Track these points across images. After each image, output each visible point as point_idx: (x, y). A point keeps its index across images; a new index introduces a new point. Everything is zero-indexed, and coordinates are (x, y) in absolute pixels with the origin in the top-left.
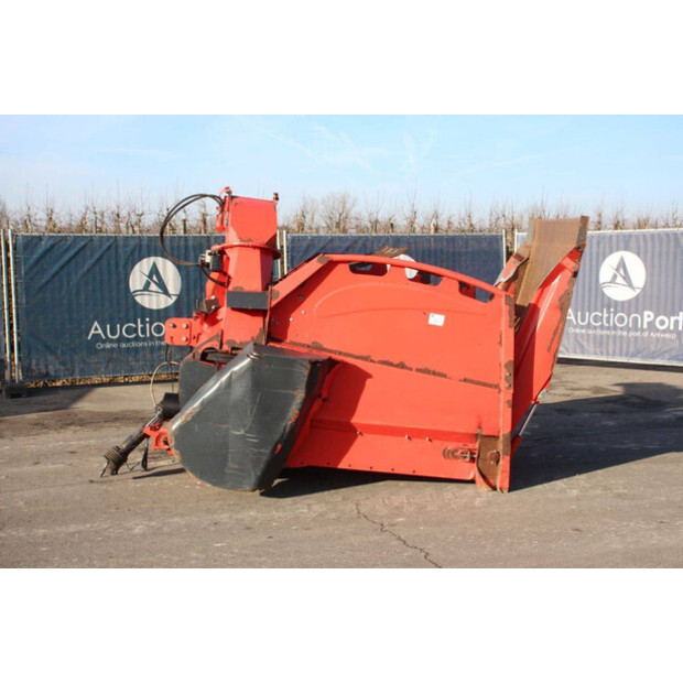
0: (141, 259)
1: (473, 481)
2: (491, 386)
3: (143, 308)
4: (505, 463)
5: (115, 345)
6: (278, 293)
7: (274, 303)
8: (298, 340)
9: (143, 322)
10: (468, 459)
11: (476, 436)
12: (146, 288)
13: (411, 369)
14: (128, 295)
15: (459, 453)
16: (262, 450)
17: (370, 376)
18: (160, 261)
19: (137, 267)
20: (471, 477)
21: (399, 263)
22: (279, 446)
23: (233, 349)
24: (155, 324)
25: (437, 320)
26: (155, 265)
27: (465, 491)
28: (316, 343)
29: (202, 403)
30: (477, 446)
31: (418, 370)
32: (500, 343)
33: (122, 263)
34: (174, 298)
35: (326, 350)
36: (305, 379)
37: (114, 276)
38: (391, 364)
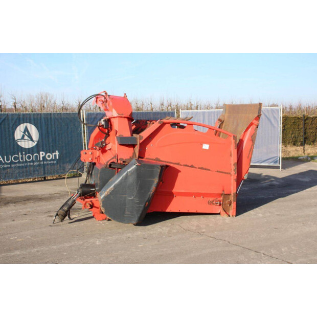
0: (19, 124)
1: (219, 214)
2: (227, 173)
3: (22, 147)
4: (234, 205)
5: (9, 166)
6: (143, 137)
7: (141, 141)
8: (150, 157)
9: (22, 154)
10: (218, 205)
11: (222, 194)
12: (23, 138)
13: (196, 168)
14: (14, 142)
15: (214, 202)
16: (141, 205)
17: (180, 171)
18: (29, 125)
19: (18, 128)
20: (219, 212)
21: (191, 123)
22: (147, 203)
23: (123, 162)
24: (27, 155)
25: (206, 147)
26: (26, 127)
27: (218, 218)
28: (157, 158)
29: (114, 186)
30: (221, 199)
31: (199, 168)
32: (231, 155)
33: (11, 126)
34: (36, 143)
35: (161, 161)
36: (159, 174)
37: (7, 133)
38: (188, 166)
